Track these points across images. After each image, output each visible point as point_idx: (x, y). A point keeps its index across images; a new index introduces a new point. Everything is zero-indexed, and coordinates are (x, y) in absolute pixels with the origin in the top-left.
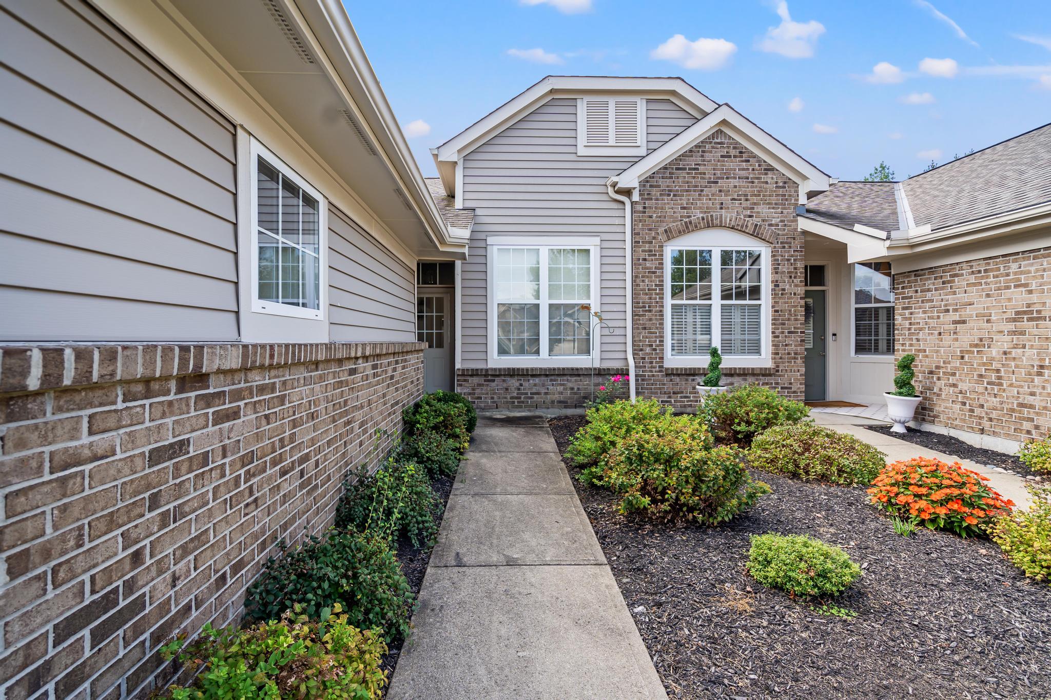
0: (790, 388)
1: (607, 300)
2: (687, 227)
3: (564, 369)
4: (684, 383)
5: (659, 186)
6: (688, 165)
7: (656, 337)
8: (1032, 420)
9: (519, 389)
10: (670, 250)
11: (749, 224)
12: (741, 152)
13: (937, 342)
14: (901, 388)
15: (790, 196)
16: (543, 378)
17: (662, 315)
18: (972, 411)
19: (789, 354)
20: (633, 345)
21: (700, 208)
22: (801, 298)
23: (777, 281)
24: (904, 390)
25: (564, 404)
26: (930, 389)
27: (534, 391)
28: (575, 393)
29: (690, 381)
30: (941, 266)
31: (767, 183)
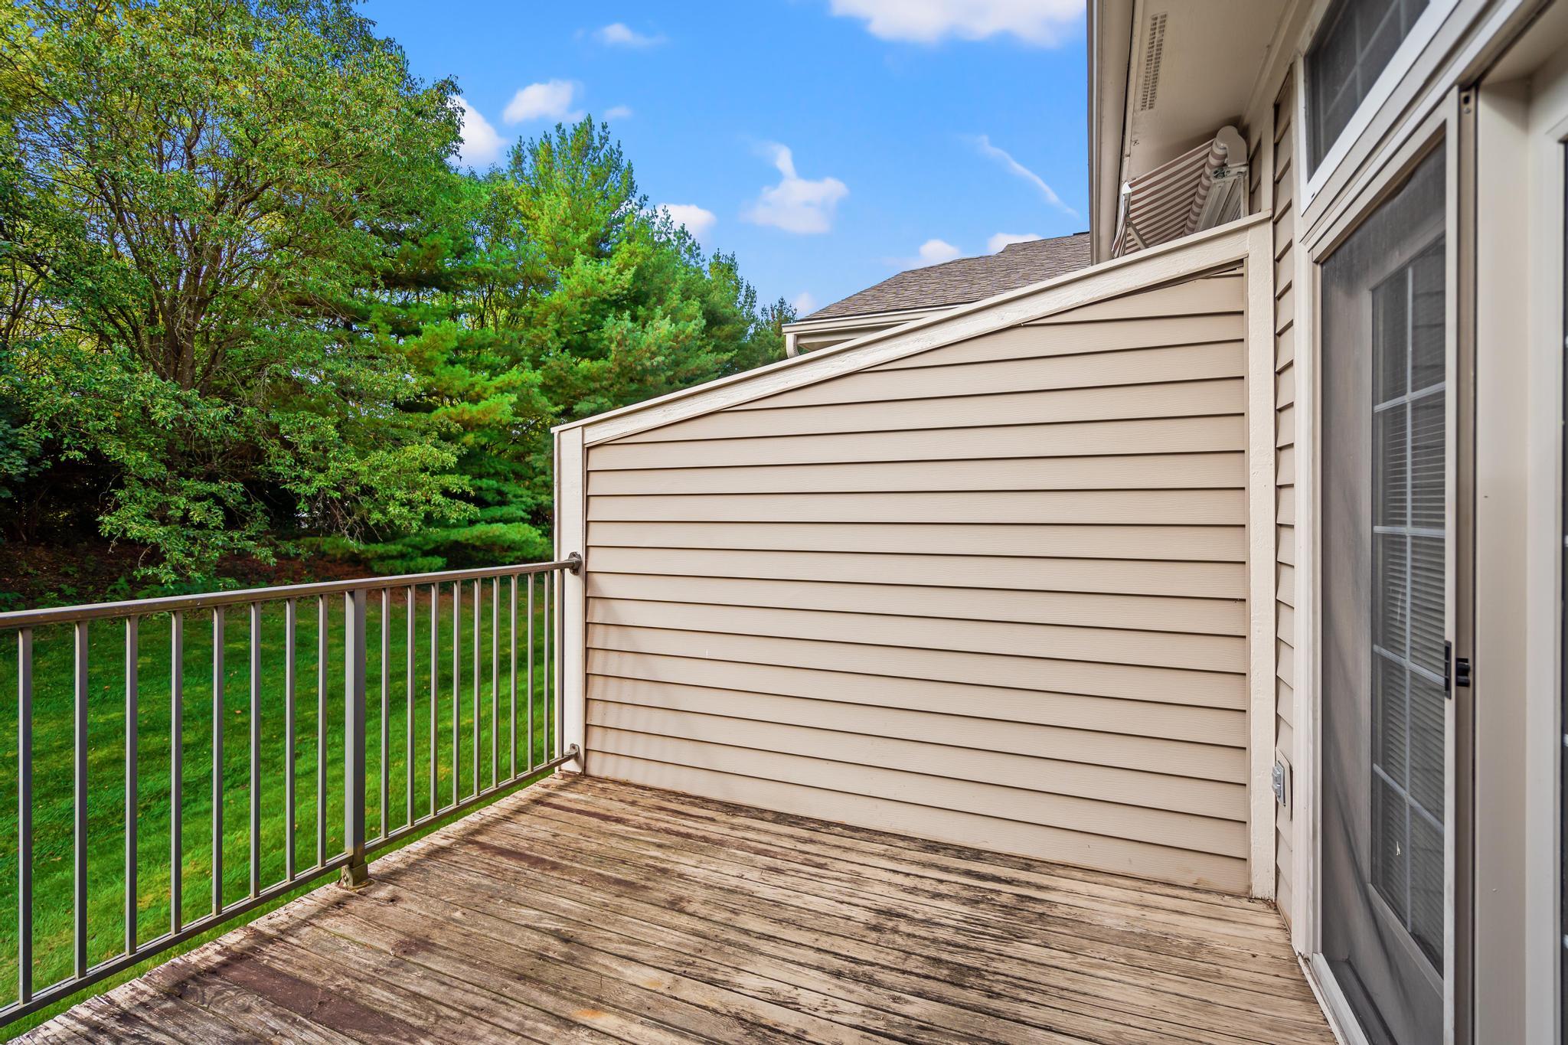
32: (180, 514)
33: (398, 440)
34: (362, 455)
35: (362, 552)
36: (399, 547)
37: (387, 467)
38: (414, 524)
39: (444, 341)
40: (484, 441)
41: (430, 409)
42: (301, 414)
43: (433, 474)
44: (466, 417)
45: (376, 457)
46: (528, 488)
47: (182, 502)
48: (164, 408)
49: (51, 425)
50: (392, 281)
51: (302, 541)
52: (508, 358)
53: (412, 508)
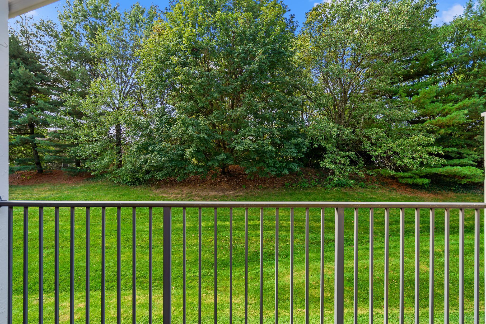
32: (338, 161)
33: (409, 135)
34: (394, 141)
35: (395, 175)
36: (410, 174)
37: (404, 145)
38: (415, 166)
39: (429, 94)
40: (450, 132)
41: (423, 121)
42: (373, 129)
43: (423, 146)
44: (440, 123)
45: (399, 141)
46: (476, 151)
47: (339, 157)
48: (334, 132)
49: (312, 139)
50: (407, 77)
51: (374, 170)
52: (463, 95)
53: (414, 159)
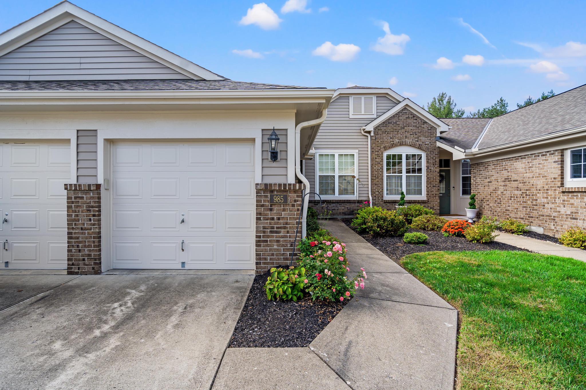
0: (434, 208)
1: (361, 174)
2: (392, 146)
3: (344, 200)
4: (391, 206)
5: (381, 130)
6: (393, 121)
7: (380, 188)
8: (509, 215)
9: (327, 208)
10: (385, 154)
11: (417, 144)
12: (414, 116)
13: (483, 189)
14: (471, 206)
15: (433, 133)
16: (337, 204)
17: (383, 180)
18: (493, 213)
19: (433, 195)
20: (371, 191)
21: (398, 138)
22: (438, 173)
23: (428, 166)
24: (472, 207)
25: (344, 214)
26: (482, 206)
27: (333, 209)
28: (349, 210)
29: (394, 205)
30: (484, 162)
31: (424, 128)
